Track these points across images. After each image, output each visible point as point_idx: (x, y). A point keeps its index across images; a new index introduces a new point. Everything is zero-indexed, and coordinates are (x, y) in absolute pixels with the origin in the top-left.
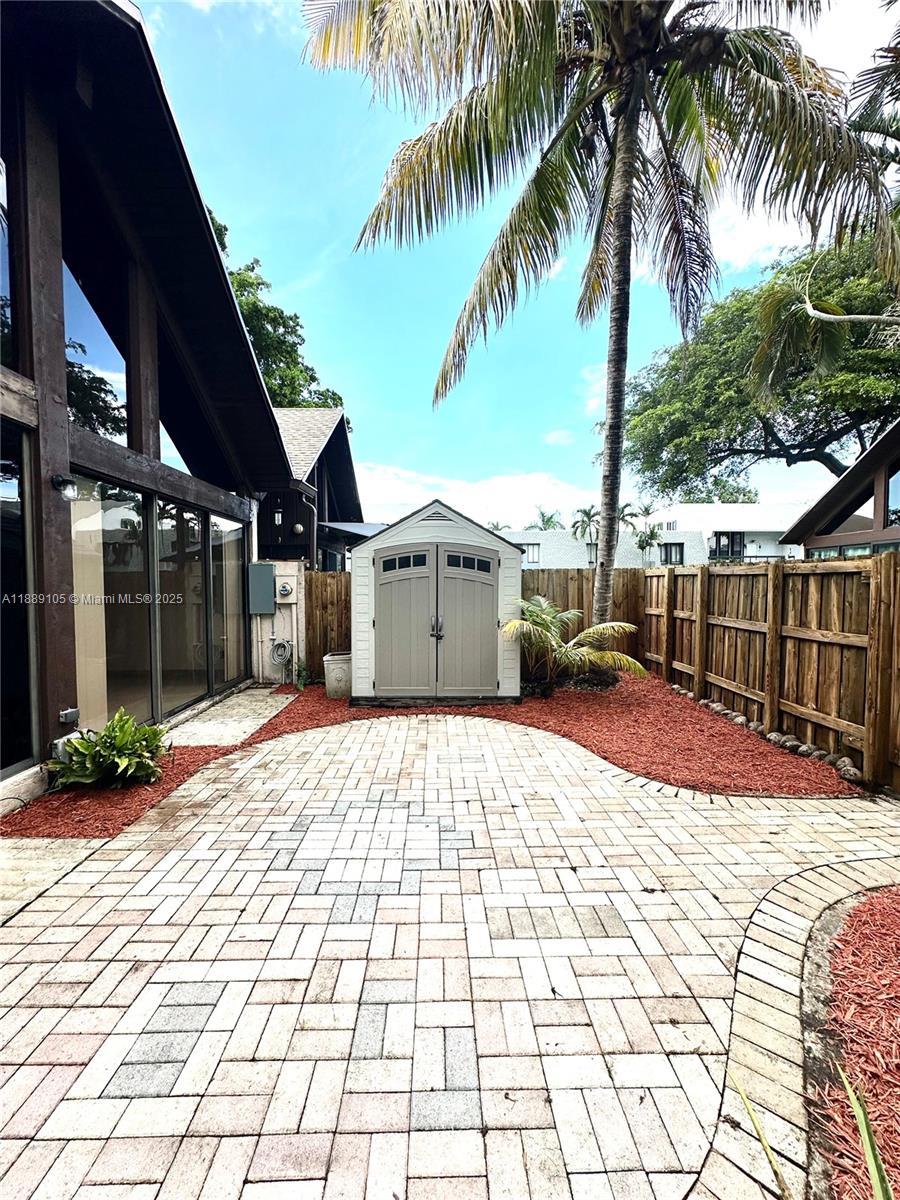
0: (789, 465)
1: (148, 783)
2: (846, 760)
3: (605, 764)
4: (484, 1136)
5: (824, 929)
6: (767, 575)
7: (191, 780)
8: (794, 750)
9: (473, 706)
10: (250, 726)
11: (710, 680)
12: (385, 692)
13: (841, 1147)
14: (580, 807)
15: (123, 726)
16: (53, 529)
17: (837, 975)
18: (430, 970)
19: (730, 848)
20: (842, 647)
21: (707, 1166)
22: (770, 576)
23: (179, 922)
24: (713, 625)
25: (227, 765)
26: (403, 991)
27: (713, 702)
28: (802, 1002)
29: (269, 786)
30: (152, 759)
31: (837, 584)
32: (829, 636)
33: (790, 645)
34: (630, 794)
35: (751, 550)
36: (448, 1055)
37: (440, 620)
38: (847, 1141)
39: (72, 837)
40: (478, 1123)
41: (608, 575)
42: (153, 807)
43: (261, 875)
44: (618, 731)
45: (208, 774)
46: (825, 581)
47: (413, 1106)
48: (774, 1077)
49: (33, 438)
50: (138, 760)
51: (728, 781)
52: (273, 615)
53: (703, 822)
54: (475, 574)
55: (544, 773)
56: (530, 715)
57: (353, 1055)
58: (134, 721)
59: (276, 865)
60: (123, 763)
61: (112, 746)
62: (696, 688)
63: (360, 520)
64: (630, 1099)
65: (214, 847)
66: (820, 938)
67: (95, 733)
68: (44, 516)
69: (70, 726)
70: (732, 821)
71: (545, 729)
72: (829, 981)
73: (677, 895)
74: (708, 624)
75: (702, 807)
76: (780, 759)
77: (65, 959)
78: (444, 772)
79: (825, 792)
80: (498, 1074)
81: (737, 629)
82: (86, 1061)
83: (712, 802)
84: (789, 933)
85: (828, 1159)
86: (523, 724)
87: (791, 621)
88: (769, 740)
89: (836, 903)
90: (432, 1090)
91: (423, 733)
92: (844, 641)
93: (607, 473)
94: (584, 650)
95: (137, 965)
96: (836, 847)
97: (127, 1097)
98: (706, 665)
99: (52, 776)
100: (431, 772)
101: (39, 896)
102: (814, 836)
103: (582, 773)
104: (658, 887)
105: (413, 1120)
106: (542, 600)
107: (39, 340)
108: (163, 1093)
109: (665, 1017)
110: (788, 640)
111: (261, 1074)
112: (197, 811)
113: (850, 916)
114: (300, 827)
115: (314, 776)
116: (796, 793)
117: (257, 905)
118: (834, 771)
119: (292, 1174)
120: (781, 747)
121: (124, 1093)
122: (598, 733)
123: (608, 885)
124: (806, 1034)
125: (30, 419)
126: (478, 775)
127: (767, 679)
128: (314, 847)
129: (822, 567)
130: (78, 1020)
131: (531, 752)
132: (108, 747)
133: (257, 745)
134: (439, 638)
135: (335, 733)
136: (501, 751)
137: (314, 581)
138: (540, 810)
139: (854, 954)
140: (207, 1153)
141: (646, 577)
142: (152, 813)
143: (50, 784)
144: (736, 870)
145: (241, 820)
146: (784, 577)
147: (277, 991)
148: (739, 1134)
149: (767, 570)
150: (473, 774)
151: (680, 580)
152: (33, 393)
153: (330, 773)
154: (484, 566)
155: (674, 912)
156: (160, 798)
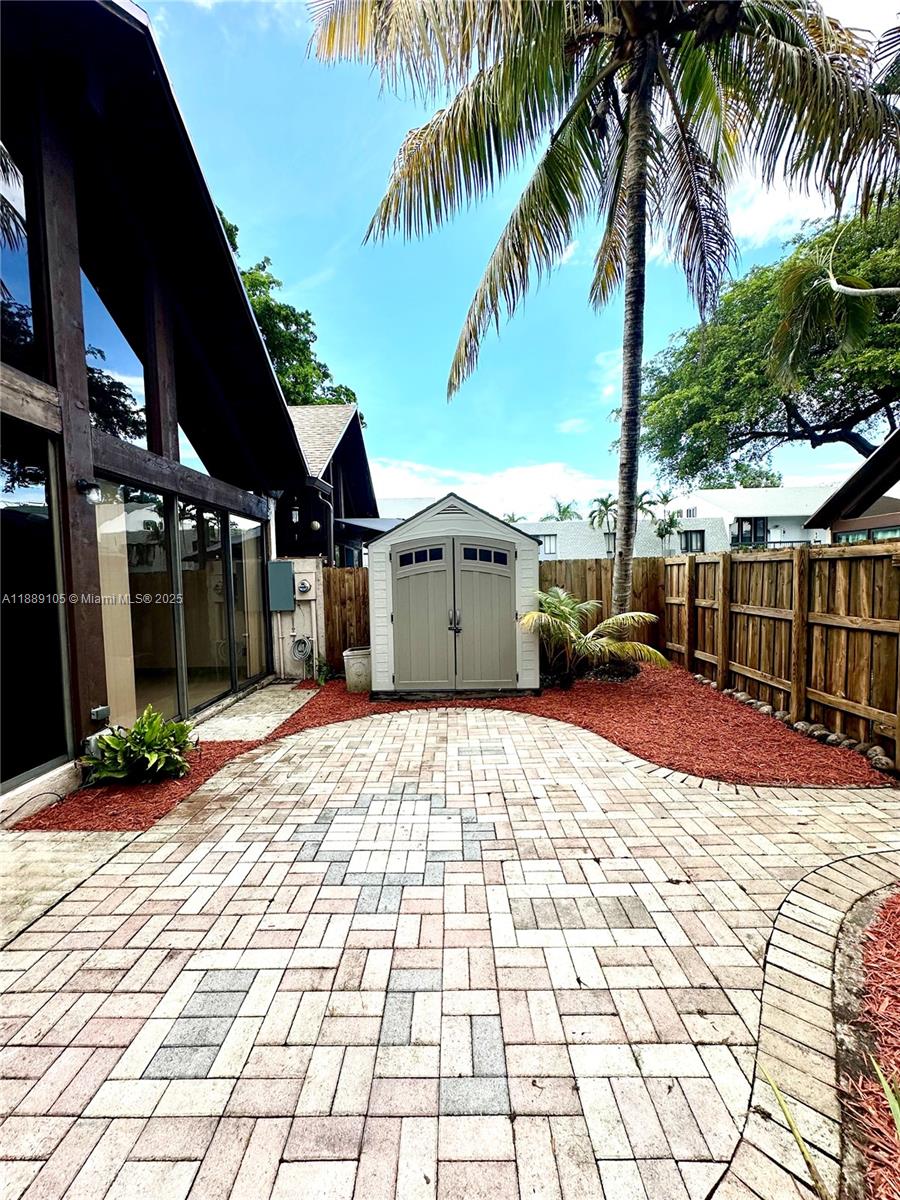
0: (814, 447)
1: (177, 777)
2: (878, 749)
3: (627, 755)
4: (512, 1121)
5: (856, 921)
6: (792, 561)
7: (218, 774)
8: (822, 739)
9: (493, 698)
10: (273, 721)
11: (734, 669)
12: (405, 685)
13: (876, 1139)
14: (603, 799)
15: (152, 722)
16: (80, 532)
17: (871, 968)
18: (455, 960)
19: (756, 838)
20: (873, 633)
21: (737, 1155)
22: (796, 561)
23: (211, 912)
24: (737, 613)
25: (252, 760)
26: (429, 979)
27: (737, 691)
28: (834, 995)
29: (293, 780)
30: (180, 754)
31: (866, 569)
32: (858, 623)
33: (817, 632)
34: (653, 786)
35: (775, 535)
36: (475, 1043)
37: (458, 613)
38: (882, 1134)
39: (107, 830)
40: (506, 1108)
41: (627, 565)
42: (182, 800)
43: (287, 867)
44: (641, 722)
45: (234, 768)
46: (854, 565)
47: (442, 1091)
48: (806, 1069)
49: (57, 443)
50: (167, 755)
51: (754, 772)
52: (293, 611)
53: (727, 813)
54: (492, 566)
55: (565, 765)
56: (549, 707)
57: (381, 1042)
58: (162, 717)
59: (302, 855)
60: (153, 758)
61: (142, 743)
62: (720, 678)
63: (376, 515)
64: (658, 1088)
65: (243, 839)
66: (852, 930)
67: (126, 730)
68: (71, 520)
69: (101, 723)
70: (756, 812)
71: (566, 721)
72: (862, 973)
73: (702, 886)
74: (732, 613)
75: (729, 797)
76: (808, 749)
77: (103, 947)
78: (464, 765)
79: (855, 782)
80: (526, 1061)
81: (761, 617)
82: (127, 1043)
83: (737, 793)
84: (819, 924)
85: (862, 1152)
86: (543, 716)
87: (817, 608)
88: (796, 730)
89: (868, 894)
90: (460, 1076)
91: (443, 726)
92: (874, 627)
93: (624, 461)
94: (604, 639)
95: (172, 953)
96: (868, 838)
97: (166, 1079)
98: (729, 654)
99: (86, 771)
100: (452, 764)
101: (78, 886)
102: (845, 826)
103: (603, 764)
104: (684, 878)
105: (442, 1105)
106: (560, 591)
107: (60, 347)
108: (200, 1075)
109: (692, 1008)
110: (815, 628)
111: (292, 1059)
112: (225, 805)
113: (883, 908)
114: (325, 819)
115: (336, 769)
116: (824, 783)
117: (285, 895)
118: (864, 760)
119: (326, 1154)
120: (809, 736)
121: (164, 1075)
122: (619, 724)
123: (631, 877)
124: (838, 1026)
125: (54, 426)
126: (499, 767)
127: (793, 668)
128: (338, 839)
129: (850, 551)
130: (120, 1005)
131: (551, 744)
132: (138, 744)
133: (281, 740)
134: (457, 631)
135: (356, 726)
136: (522, 744)
137: (332, 577)
138: (563, 801)
139: (888, 946)
140: (244, 1133)
141: (666, 566)
142: (182, 807)
143: (84, 780)
144: (764, 862)
145: (267, 813)
146: (810, 563)
147: (306, 979)
148: (770, 1124)
149: (791, 555)
150: (493, 767)
151: (701, 568)
152: (56, 399)
153: (353, 766)
154: (501, 558)
155: (699, 904)
156: (189, 792)
